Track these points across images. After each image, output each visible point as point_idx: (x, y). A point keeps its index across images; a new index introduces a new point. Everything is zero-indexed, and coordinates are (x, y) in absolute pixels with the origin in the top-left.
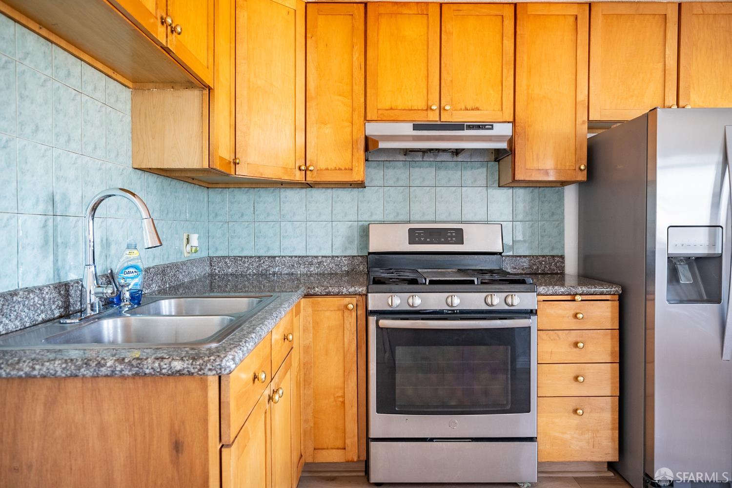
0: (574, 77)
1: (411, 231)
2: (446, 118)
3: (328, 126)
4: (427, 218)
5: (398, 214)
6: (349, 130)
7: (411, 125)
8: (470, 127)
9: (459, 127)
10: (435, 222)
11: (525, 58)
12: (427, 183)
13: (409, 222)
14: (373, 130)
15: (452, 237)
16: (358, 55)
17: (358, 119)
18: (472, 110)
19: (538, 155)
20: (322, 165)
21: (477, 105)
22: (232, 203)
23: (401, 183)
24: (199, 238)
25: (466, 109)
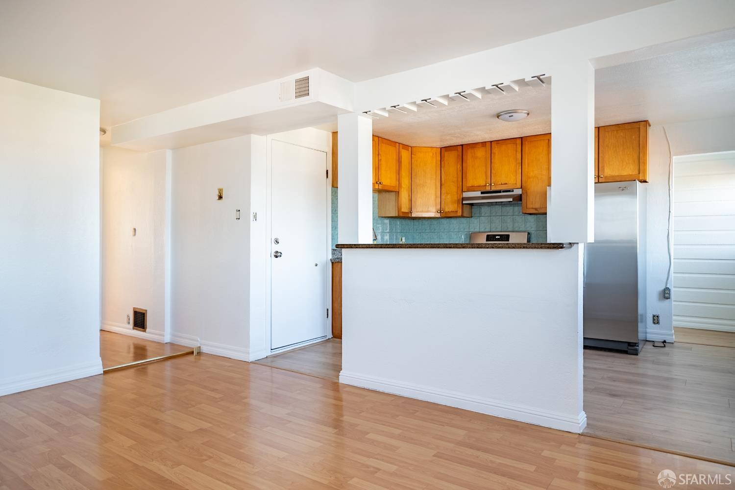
0: (548, 167)
1: (488, 236)
2: (493, 189)
3: (449, 195)
4: (498, 230)
5: (485, 228)
6: (456, 196)
7: (480, 192)
8: (504, 191)
9: (500, 192)
10: (501, 232)
11: (527, 160)
12: (498, 214)
13: (490, 232)
14: (466, 195)
15: (504, 238)
16: (459, 166)
17: (460, 191)
18: (504, 184)
19: (532, 202)
20: (447, 210)
21: (506, 182)
22: (422, 225)
23: (486, 215)
24: (405, 239)
25: (502, 184)
